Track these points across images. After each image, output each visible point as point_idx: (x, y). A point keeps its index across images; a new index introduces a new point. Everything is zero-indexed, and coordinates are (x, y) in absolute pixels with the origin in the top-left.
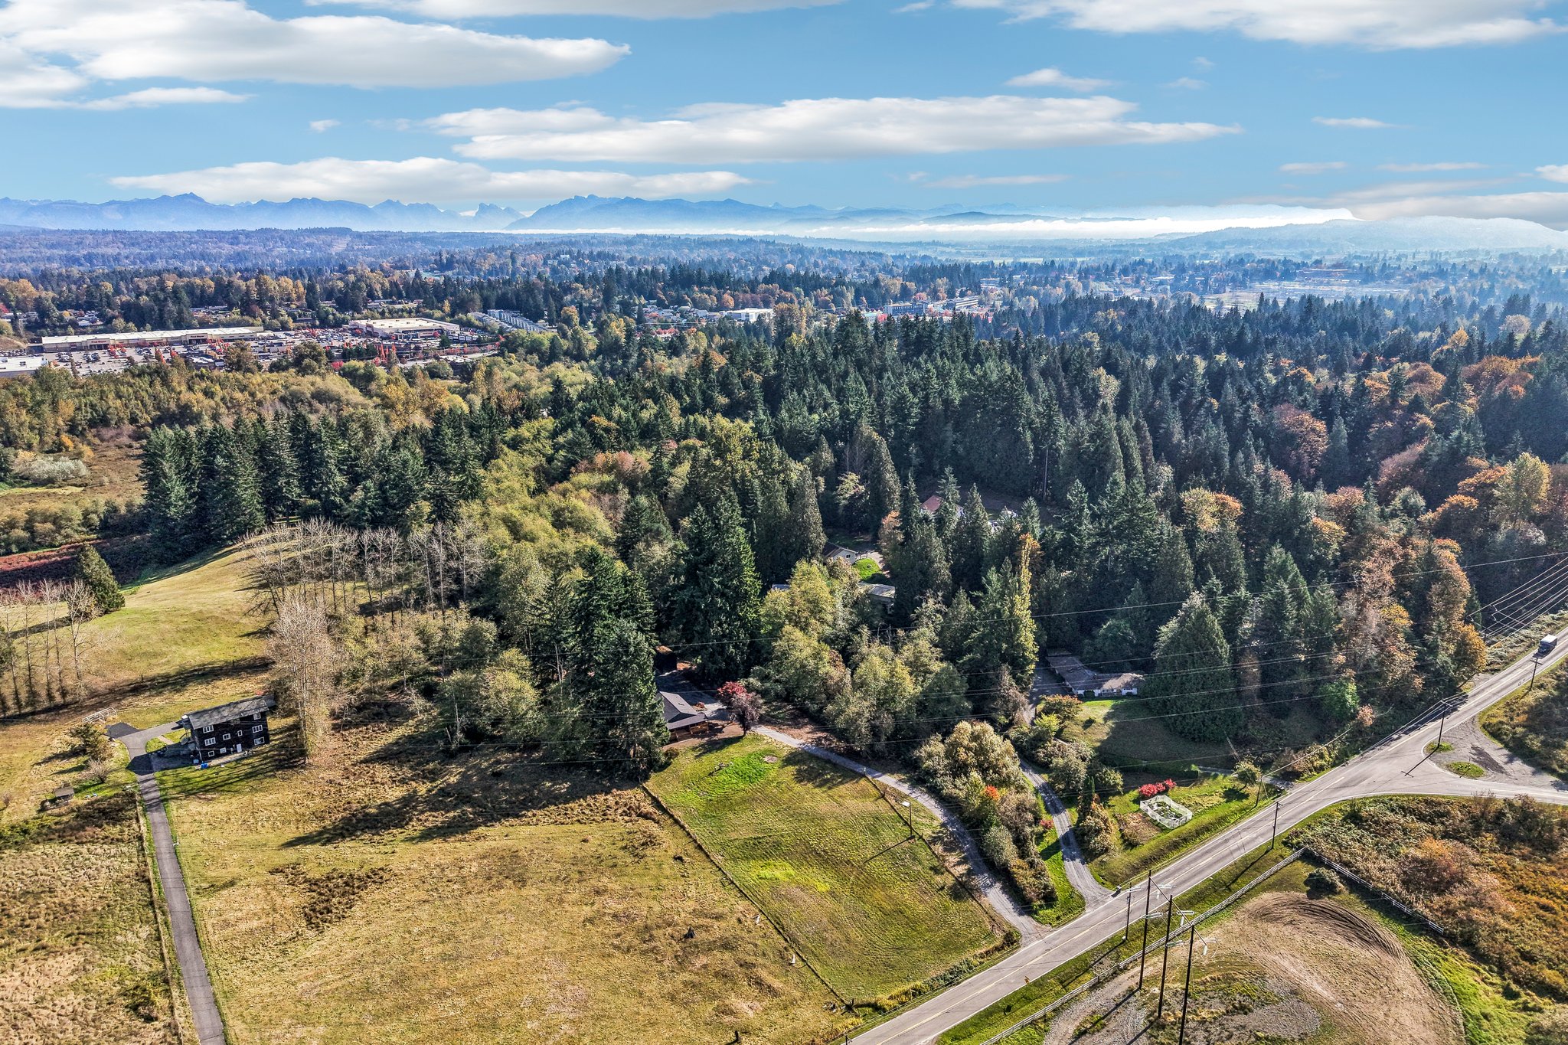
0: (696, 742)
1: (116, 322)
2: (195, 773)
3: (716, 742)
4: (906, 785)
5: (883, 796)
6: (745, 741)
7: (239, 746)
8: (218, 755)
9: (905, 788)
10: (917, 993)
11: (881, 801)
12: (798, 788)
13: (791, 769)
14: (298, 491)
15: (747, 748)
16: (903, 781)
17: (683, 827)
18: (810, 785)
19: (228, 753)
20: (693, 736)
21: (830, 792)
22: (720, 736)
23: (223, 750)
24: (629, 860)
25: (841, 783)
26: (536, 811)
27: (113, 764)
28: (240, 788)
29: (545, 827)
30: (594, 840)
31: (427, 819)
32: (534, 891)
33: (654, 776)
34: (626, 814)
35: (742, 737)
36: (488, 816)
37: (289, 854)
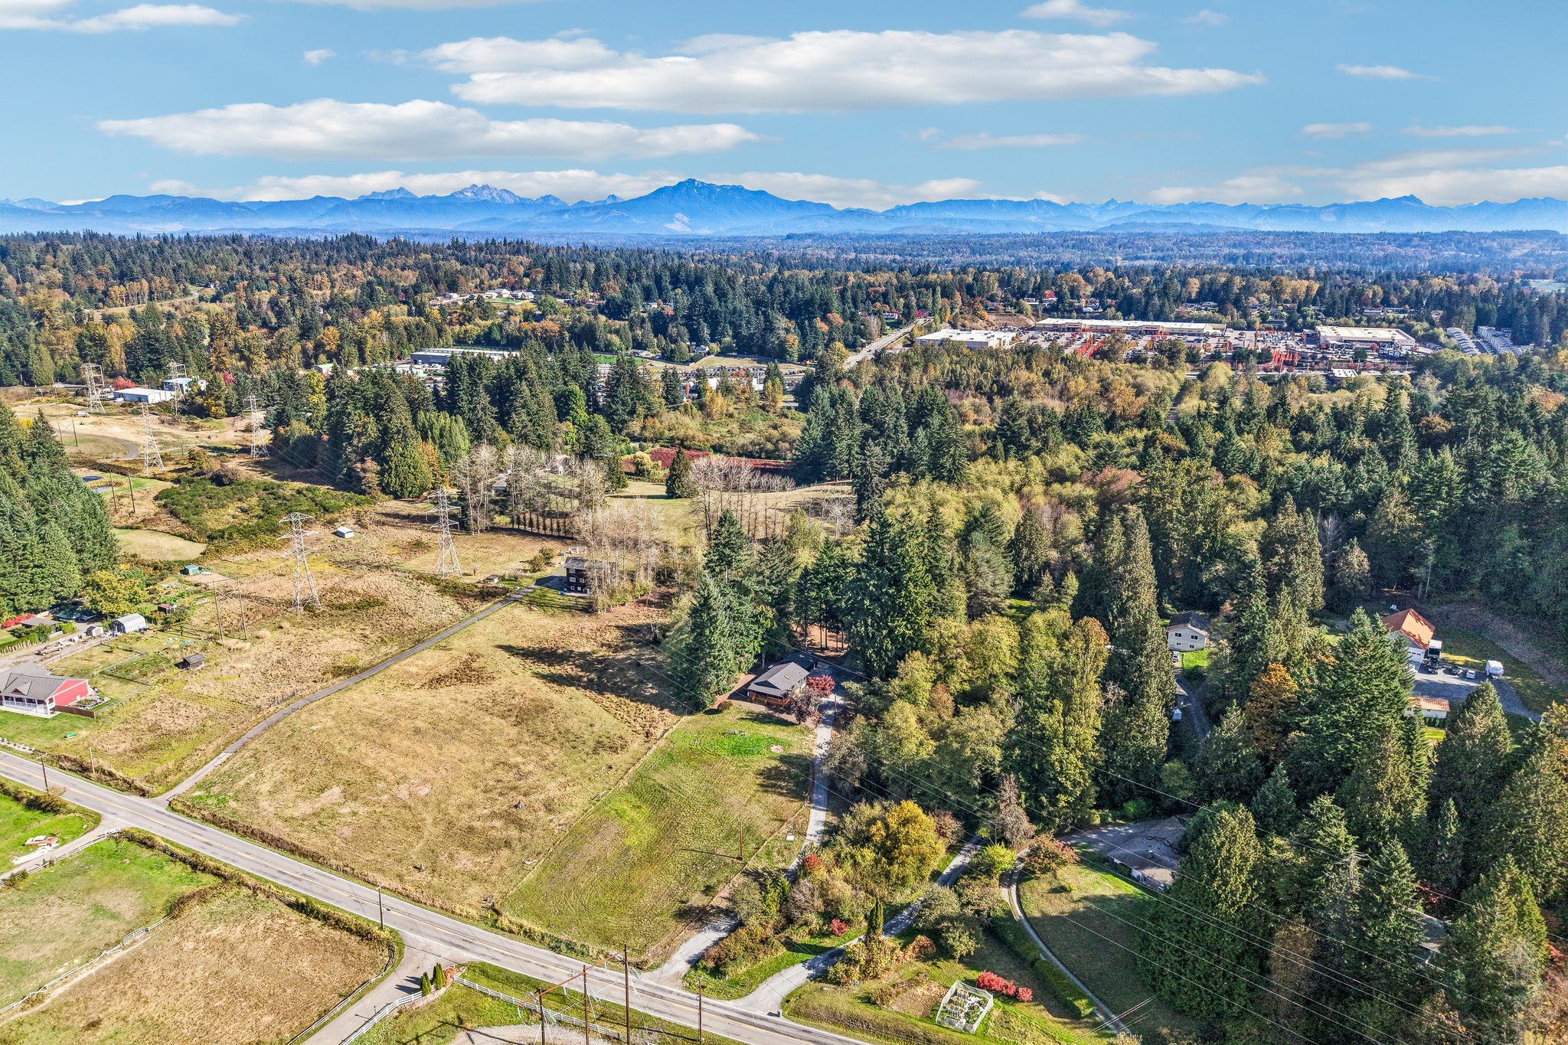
0: (761, 709)
2: (552, 595)
3: (771, 718)
5: (785, 821)
6: (790, 729)
8: (576, 591)
10: (529, 935)
12: (748, 776)
13: (773, 763)
15: (780, 732)
17: (647, 752)
18: (758, 780)
21: (758, 794)
22: (783, 716)
23: (575, 588)
24: (586, 750)
26: (613, 697)
27: (538, 575)
28: (550, 611)
29: (597, 707)
30: (595, 729)
31: (568, 669)
32: (513, 732)
33: (699, 716)
34: (643, 727)
35: (792, 724)
36: (589, 685)
37: (491, 650)
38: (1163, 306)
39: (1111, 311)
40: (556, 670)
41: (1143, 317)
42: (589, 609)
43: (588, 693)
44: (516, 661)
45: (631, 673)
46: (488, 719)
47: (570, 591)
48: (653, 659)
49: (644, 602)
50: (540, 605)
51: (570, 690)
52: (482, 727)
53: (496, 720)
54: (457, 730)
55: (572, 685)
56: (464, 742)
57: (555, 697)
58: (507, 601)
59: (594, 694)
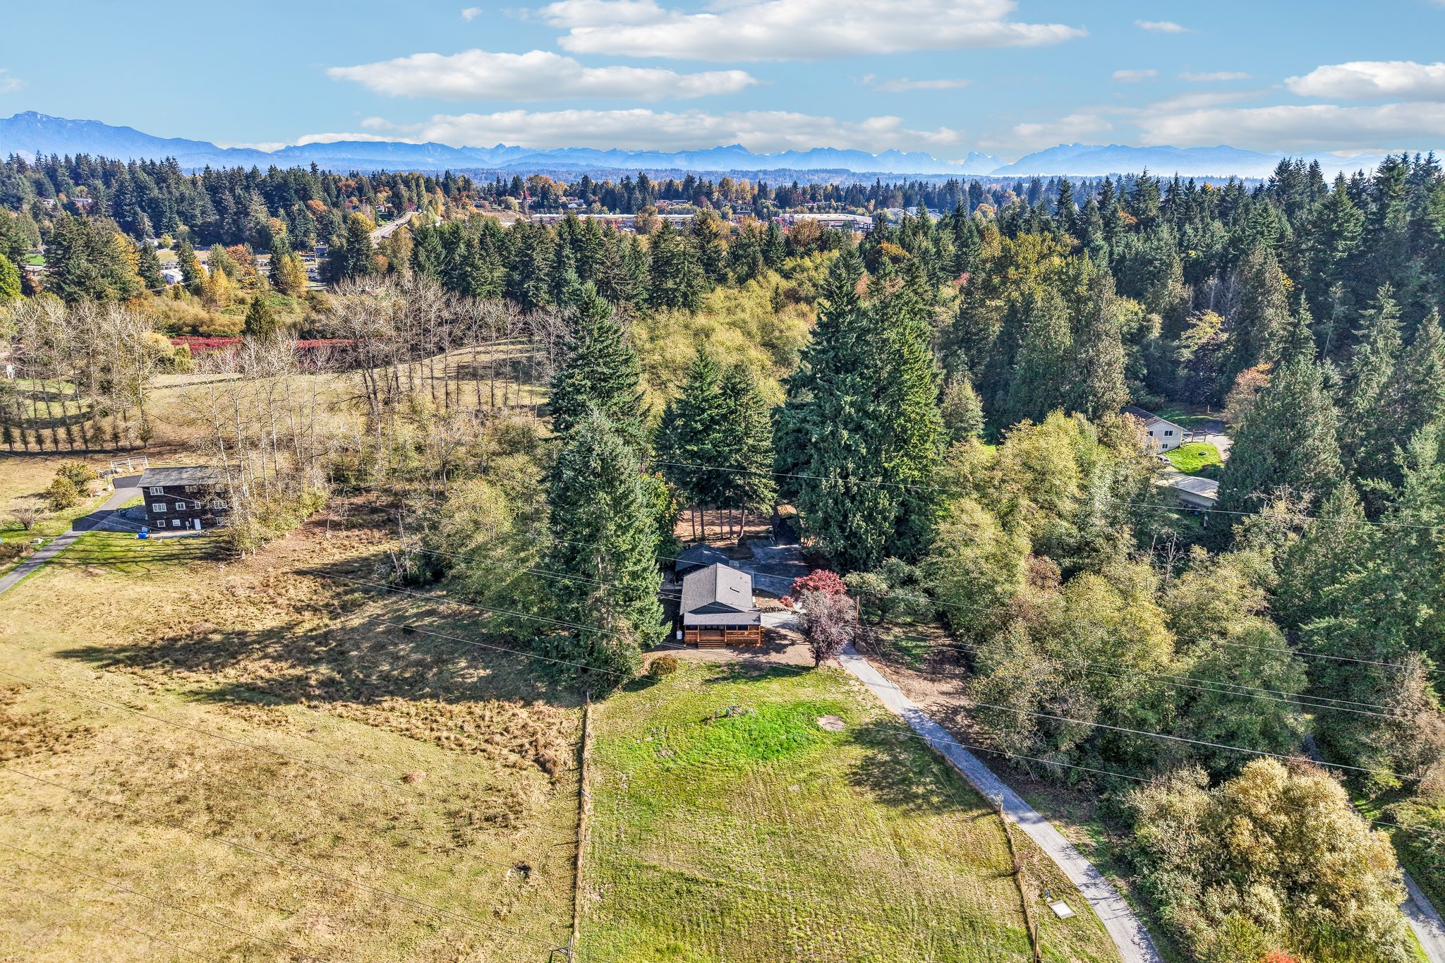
0: (725, 656)
1: (594, 205)
2: (121, 542)
3: (758, 667)
4: (1084, 863)
5: (1014, 873)
6: (808, 678)
7: (197, 522)
8: (170, 528)
9: (1076, 869)
11: (1005, 885)
12: (844, 796)
13: (857, 753)
14: (547, 297)
15: (805, 691)
16: (1081, 850)
17: (580, 807)
18: (870, 796)
19: (183, 527)
20: (729, 645)
21: (901, 825)
22: (774, 657)
23: (177, 522)
24: (437, 841)
25: (938, 810)
26: (401, 703)
27: (69, 513)
28: (140, 570)
29: (383, 734)
30: (420, 784)
31: (255, 669)
32: (220, 852)
33: (617, 698)
34: (521, 750)
35: (807, 669)
36: (331, 691)
37: (42, 669)
38: (644, 199)
39: (597, 206)
40: (231, 675)
41: (627, 210)
42: (224, 553)
43: (339, 707)
44: (122, 681)
45: (404, 648)
46: (132, 838)
47: (155, 529)
48: (431, 613)
49: (321, 524)
50: (105, 563)
51: (295, 712)
52: (127, 865)
53: (164, 836)
54: (54, 899)
55: (293, 700)
56: (92, 924)
57: (274, 737)
58: (29, 565)
59: (355, 708)
